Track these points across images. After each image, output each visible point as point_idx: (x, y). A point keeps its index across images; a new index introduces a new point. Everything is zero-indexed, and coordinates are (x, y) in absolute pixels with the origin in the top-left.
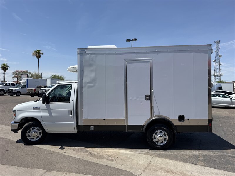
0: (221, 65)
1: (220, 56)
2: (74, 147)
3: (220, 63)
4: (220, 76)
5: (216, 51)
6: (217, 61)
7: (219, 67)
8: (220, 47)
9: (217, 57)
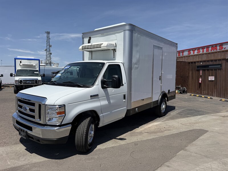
0: (51, 54)
1: (50, 46)
2: (125, 134)
3: (51, 52)
4: (51, 64)
5: (47, 41)
6: (48, 50)
7: (50, 56)
8: (50, 38)
9: (48, 47)
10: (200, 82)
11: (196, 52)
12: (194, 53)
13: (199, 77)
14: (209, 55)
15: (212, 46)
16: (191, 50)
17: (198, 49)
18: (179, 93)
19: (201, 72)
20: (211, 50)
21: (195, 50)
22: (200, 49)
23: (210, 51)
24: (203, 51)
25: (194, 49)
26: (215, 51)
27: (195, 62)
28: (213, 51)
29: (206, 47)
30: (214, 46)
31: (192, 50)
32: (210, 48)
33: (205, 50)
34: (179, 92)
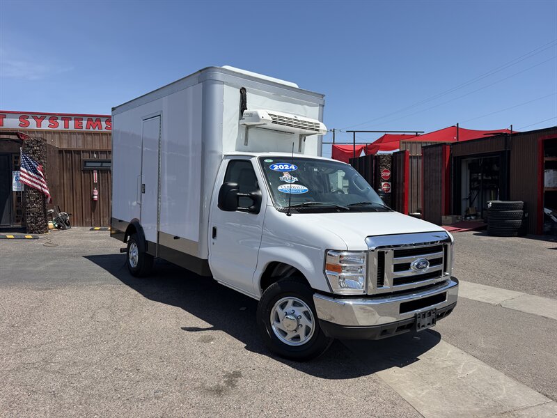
10: (96, 197)
11: (45, 125)
12: (39, 125)
13: (92, 186)
14: (89, 138)
15: (90, 118)
16: (30, 116)
17: (53, 117)
18: (56, 228)
19: (95, 175)
20: (88, 127)
21: (43, 118)
22: (57, 119)
23: (84, 129)
24: (66, 126)
25: (39, 116)
26: (97, 129)
27: (78, 152)
28: (91, 129)
29: (73, 118)
30: (94, 119)
31: (35, 118)
32: (83, 122)
33: (72, 123)
34: (56, 226)
